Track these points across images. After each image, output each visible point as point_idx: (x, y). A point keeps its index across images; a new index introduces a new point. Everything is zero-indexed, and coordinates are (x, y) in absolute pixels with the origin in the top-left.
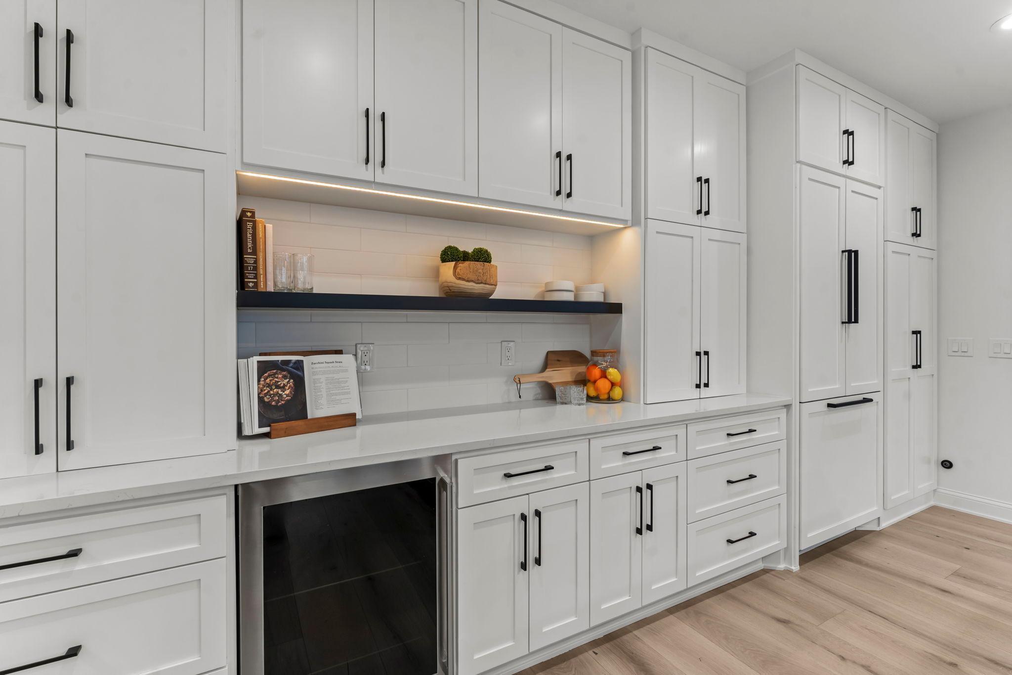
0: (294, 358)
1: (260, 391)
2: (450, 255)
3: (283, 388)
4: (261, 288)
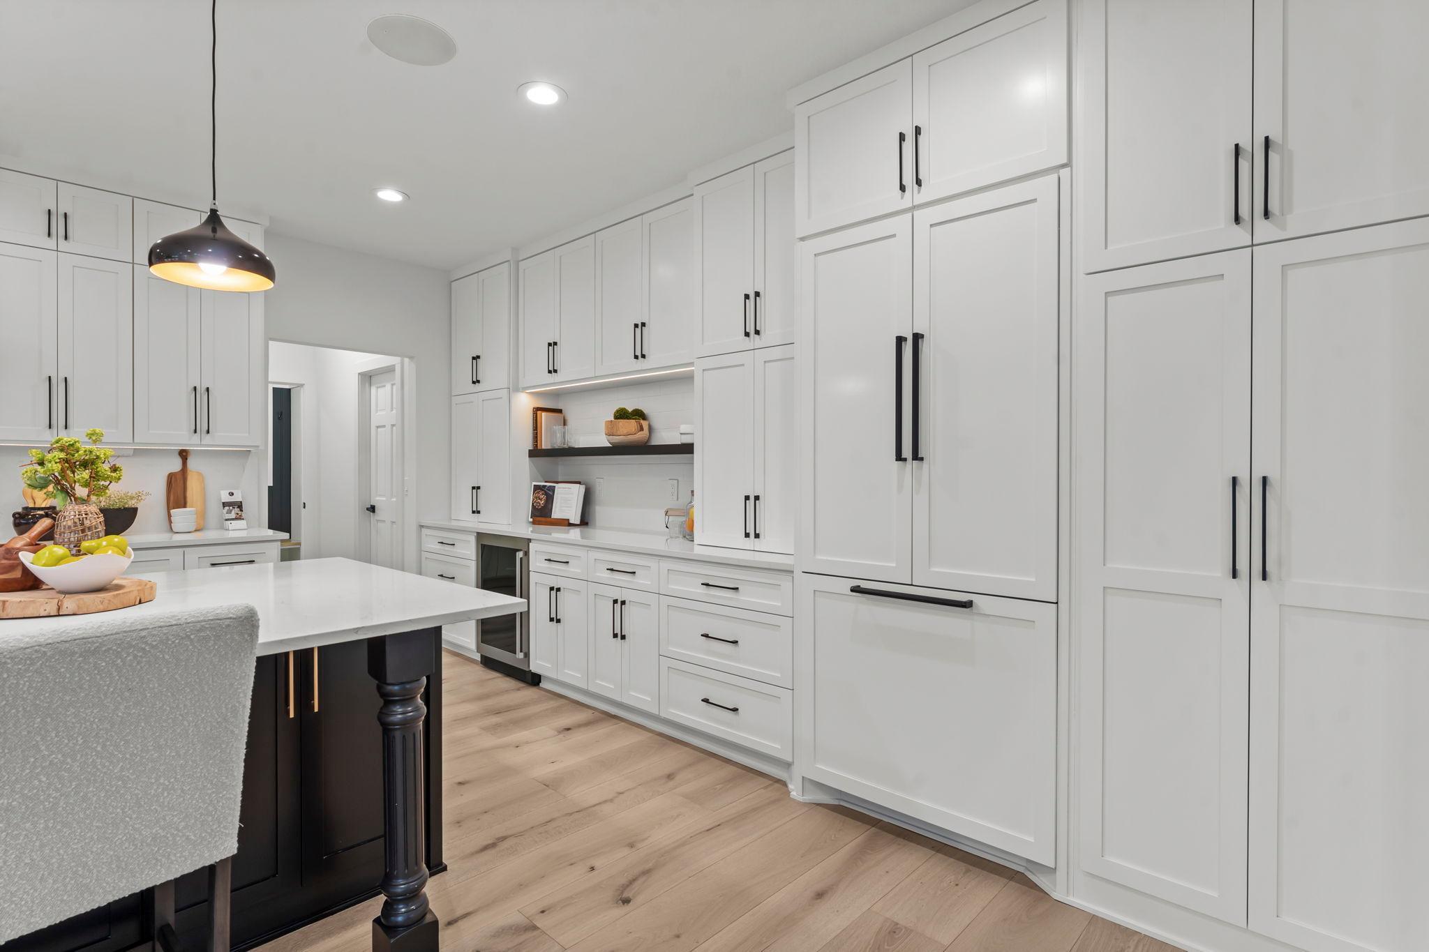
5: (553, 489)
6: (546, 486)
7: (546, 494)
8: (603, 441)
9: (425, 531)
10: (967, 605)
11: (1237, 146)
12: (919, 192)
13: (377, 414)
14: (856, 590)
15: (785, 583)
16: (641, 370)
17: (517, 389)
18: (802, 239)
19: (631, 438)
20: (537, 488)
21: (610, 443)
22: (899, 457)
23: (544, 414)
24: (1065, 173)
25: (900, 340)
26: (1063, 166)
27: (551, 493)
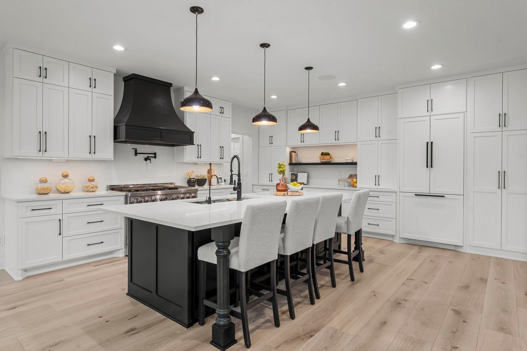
0: (296, 173)
1: (291, 177)
2: (322, 154)
3: (294, 177)
4: (292, 162)
5: (297, 174)
6: (295, 173)
7: (295, 175)
8: (318, 161)
9: (254, 186)
10: (444, 196)
11: (500, 114)
12: (432, 112)
13: (234, 151)
14: (415, 195)
15: (394, 195)
16: (337, 142)
17: (287, 146)
18: (400, 118)
19: (328, 160)
20: (292, 174)
21: (321, 162)
22: (427, 167)
23: (294, 153)
24: (465, 113)
25: (427, 143)
26: (465, 112)
27: (297, 175)
